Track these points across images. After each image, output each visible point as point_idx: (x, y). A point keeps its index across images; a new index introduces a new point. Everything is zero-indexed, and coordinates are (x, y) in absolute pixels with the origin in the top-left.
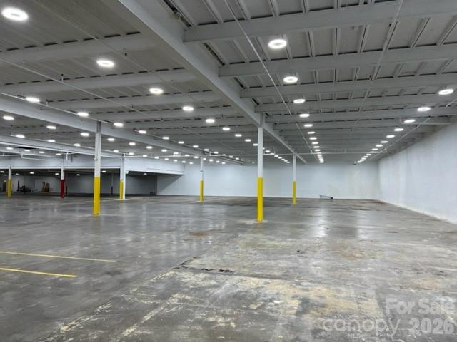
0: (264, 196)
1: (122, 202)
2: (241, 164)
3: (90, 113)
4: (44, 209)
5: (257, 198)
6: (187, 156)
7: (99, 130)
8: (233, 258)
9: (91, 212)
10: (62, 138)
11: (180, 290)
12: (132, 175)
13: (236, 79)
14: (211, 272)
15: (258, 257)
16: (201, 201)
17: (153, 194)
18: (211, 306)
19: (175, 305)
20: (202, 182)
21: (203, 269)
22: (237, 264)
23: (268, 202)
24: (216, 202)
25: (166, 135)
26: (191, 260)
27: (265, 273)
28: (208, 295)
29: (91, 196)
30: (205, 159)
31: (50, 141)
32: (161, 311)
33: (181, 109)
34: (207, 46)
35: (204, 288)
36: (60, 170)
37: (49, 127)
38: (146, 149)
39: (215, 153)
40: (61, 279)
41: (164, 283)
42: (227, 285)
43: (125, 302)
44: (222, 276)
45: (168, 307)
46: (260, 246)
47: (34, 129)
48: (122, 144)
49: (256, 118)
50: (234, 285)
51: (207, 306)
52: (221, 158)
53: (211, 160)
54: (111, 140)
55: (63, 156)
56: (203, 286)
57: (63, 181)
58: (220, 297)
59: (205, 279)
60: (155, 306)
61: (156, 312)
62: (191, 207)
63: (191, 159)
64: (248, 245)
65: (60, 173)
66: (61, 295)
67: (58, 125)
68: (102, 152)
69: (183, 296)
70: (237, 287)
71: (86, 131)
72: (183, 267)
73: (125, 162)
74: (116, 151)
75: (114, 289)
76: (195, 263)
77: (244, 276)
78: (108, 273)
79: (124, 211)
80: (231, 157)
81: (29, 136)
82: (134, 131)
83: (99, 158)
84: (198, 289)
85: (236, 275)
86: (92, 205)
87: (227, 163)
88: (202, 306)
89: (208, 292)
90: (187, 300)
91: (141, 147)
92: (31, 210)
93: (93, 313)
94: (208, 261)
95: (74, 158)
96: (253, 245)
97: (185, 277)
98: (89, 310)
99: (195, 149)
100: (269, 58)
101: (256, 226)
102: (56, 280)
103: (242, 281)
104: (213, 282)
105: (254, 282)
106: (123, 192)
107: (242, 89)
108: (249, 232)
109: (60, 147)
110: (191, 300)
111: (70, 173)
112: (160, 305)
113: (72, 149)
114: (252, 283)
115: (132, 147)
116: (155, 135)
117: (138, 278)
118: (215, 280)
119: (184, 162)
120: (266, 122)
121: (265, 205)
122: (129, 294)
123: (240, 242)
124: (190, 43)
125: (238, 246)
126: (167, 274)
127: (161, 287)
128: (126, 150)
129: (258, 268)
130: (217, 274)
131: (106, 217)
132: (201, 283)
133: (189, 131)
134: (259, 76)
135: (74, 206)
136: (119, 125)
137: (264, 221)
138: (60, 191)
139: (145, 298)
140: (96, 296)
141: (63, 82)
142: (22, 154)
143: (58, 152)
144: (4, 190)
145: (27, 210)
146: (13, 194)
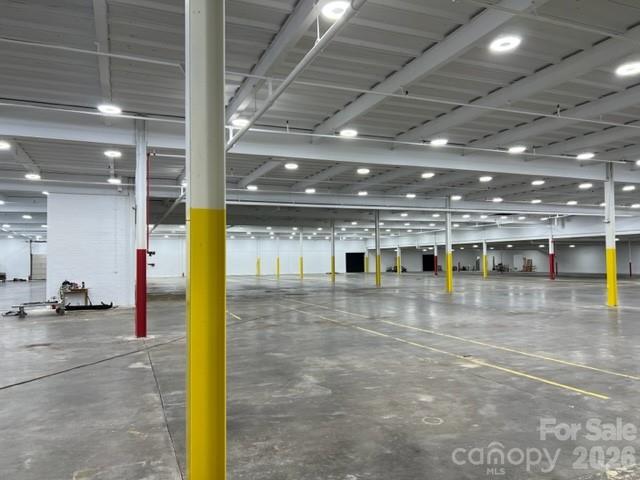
3: (596, 153)
4: (528, 294)
7: (610, 176)
9: (602, 301)
10: (551, 196)
31: (534, 202)
36: (547, 240)
37: (535, 183)
40: (586, 398)
47: (513, 188)
54: (629, 188)
55: (550, 222)
57: (553, 255)
65: (547, 245)
67: (547, 179)
68: (616, 209)
71: (586, 181)
74: (635, 206)
81: (507, 199)
83: (612, 219)
86: (604, 291)
92: (511, 294)
95: (567, 224)
102: (579, 397)
109: (548, 208)
111: (561, 244)
113: (566, 209)
135: (568, 291)
138: (548, 270)
141: (559, 116)
142: (498, 222)
143: (544, 216)
144: (478, 269)
145: (506, 295)
146: (489, 274)
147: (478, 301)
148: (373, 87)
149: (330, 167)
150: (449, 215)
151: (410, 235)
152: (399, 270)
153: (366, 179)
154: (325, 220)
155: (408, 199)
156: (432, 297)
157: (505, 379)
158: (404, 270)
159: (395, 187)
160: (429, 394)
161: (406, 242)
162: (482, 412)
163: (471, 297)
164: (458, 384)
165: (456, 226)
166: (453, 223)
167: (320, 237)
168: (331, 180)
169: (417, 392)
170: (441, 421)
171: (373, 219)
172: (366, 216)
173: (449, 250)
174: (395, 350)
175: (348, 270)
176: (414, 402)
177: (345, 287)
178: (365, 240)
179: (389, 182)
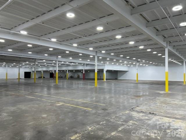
0: (169, 80)
1: (105, 82)
2: (156, 66)
3: (93, 48)
4: (78, 84)
5: (165, 81)
6: (130, 63)
7: (96, 54)
8: (155, 108)
9: (94, 85)
10: (84, 58)
11: (132, 120)
12: (108, 71)
13: (155, 27)
14: (145, 113)
15: (168, 108)
16: (137, 82)
17: (116, 79)
18: (147, 128)
19: (131, 125)
20: (137, 74)
21: (141, 112)
22: (158, 111)
23: (171, 83)
24: (144, 83)
25: (122, 55)
26: (136, 107)
27: (172, 116)
28: (145, 123)
29: (94, 79)
30: (138, 64)
31: (80, 59)
32: (126, 127)
33: (128, 43)
34: (141, 15)
35: (143, 120)
36: (83, 70)
37: (80, 54)
38: (113, 61)
39: (143, 61)
40: (87, 110)
41: (125, 115)
42: (154, 119)
43: (111, 122)
44: (151, 115)
45: (128, 126)
46: (168, 103)
47: (75, 55)
48: (104, 59)
49: (164, 44)
50: (157, 120)
51: (145, 128)
52: (146, 63)
53: (141, 64)
54: (100, 58)
55: (84, 65)
56: (142, 119)
57: (84, 74)
58: (151, 124)
59: (143, 116)
60: (123, 125)
61: (124, 127)
62: (132, 85)
63: (132, 64)
64: (162, 102)
65: (83, 71)
66: (87, 116)
67: (82, 54)
68: (98, 63)
69: (134, 122)
70: (159, 121)
71: (92, 55)
72: (132, 110)
73: (106, 67)
74: (102, 62)
75: (106, 116)
76: (138, 109)
77: (162, 116)
78: (103, 109)
79: (105, 85)
80: (151, 63)
81: (73, 58)
82: (109, 54)
83: (97, 65)
84: (140, 120)
85: (157, 116)
86: (94, 83)
87: (149, 65)
88: (143, 127)
89: (145, 122)
90: (136, 124)
91: (111, 60)
92: (74, 84)
93: (99, 124)
94: (143, 108)
95: (88, 66)
96: (165, 103)
97: (134, 114)
98: (98, 123)
99: (134, 60)
100: (172, 15)
101: (165, 94)
102: (85, 110)
103: (161, 118)
104: (147, 118)
105: (167, 120)
106: (105, 78)
107: (157, 31)
108: (162, 97)
109: (83, 61)
110: (138, 124)
111: (86, 71)
112: (125, 125)
113: (87, 62)
114: (166, 120)
115: (108, 60)
116: (117, 55)
117: (114, 113)
118: (148, 117)
119: (129, 65)
120: (169, 46)
121: (169, 85)
122: (112, 119)
123: (158, 101)
124: (134, 15)
125: (156, 103)
126: (126, 112)
127: (124, 117)
128: (106, 62)
129: (168, 113)
130: (148, 114)
131: (99, 87)
132: (142, 117)
133: (132, 52)
134: (166, 25)
135: (88, 83)
136: (103, 52)
137: (169, 92)
138: (83, 78)
139: (119, 121)
140: (99, 118)
141: (85, 37)
142: (71, 64)
143: (82, 63)
144: (66, 77)
145: (73, 84)
146: (68, 78)
147: (65, 86)
148: (32, 19)
149: (18, 43)
150: (57, 62)
151: (46, 67)
152: (42, 77)
153: (31, 48)
154: (17, 61)
155: (45, 56)
156: (52, 85)
157: (68, 107)
158: (44, 78)
159: (41, 52)
160: (45, 114)
161: (45, 69)
162: (60, 117)
163: (63, 85)
164: (55, 110)
165: (60, 65)
166: (58, 64)
167: (15, 66)
168: (18, 47)
169: (42, 114)
170: (48, 122)
171: (34, 61)
172: (31, 60)
173: (57, 72)
174: (37, 102)
175: (25, 78)
176: (41, 117)
177: (24, 83)
178: (31, 68)
179: (39, 50)
